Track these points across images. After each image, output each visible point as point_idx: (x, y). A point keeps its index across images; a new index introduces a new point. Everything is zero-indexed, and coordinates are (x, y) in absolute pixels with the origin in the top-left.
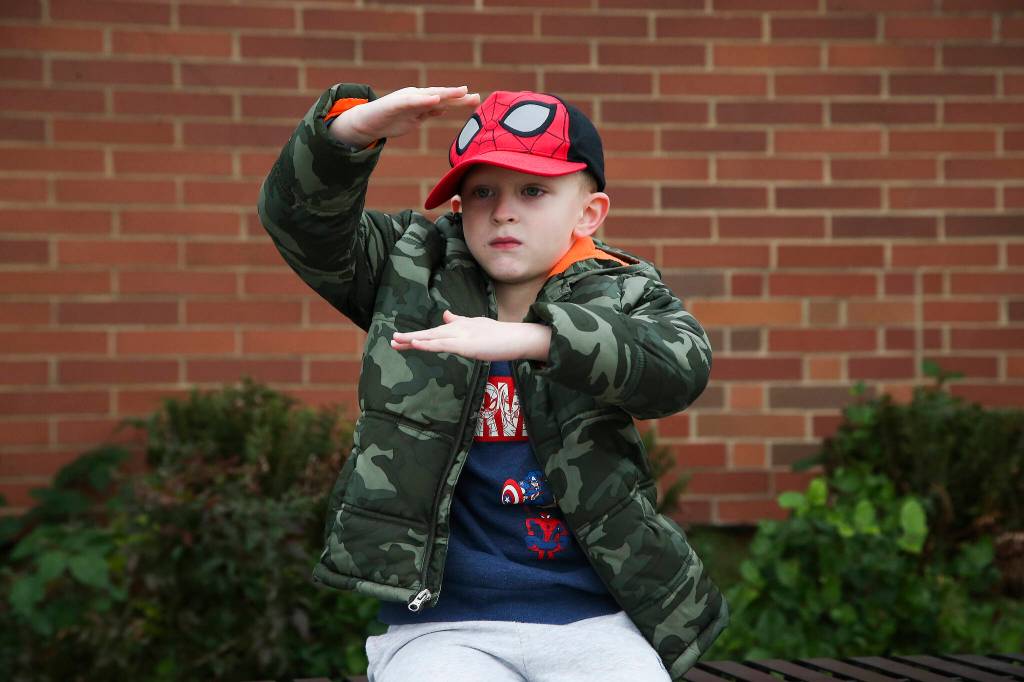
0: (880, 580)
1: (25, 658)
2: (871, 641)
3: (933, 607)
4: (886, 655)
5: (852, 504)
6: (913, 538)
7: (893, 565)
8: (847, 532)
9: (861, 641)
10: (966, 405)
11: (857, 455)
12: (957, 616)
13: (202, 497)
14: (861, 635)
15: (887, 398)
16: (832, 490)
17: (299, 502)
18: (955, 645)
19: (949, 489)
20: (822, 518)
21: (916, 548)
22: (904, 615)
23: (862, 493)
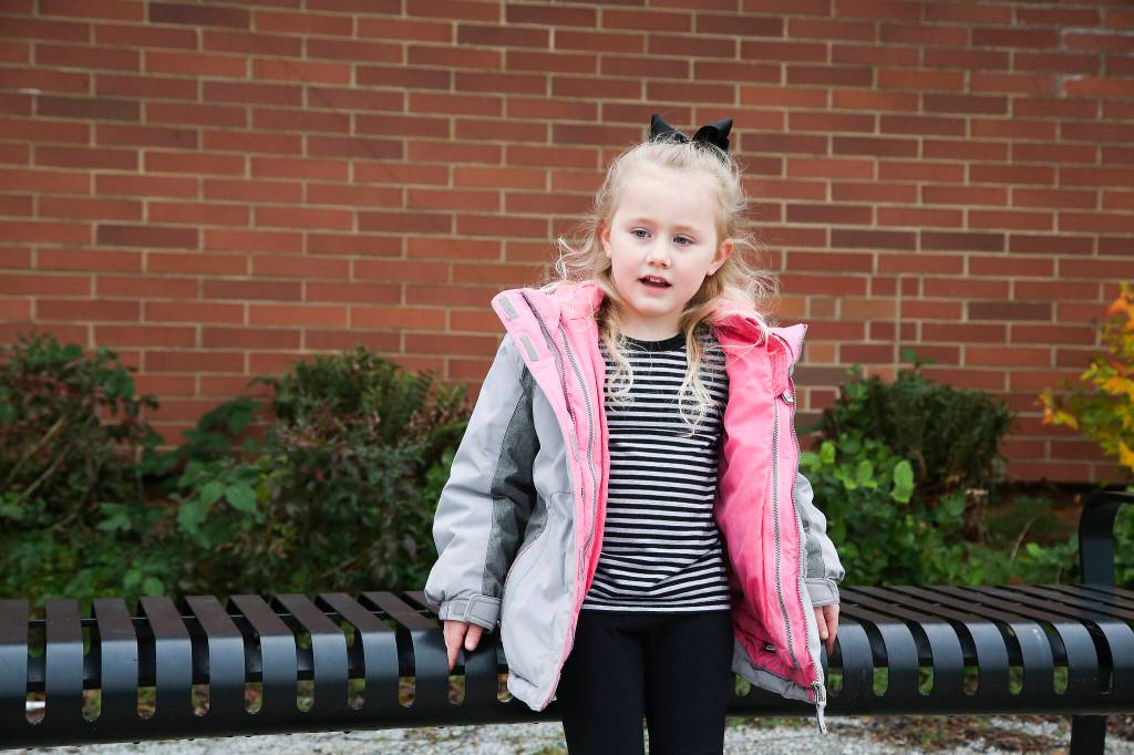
0: (875, 524)
1: (189, 566)
2: (868, 573)
3: (916, 548)
4: (878, 584)
5: (856, 464)
6: (902, 493)
7: (887, 513)
8: (850, 486)
9: (859, 572)
10: (937, 386)
11: (851, 424)
12: (936, 553)
13: (332, 442)
14: (860, 568)
15: (877, 378)
16: (839, 454)
17: (412, 448)
18: (932, 578)
19: (924, 453)
20: (831, 474)
21: (906, 500)
22: (894, 553)
23: (861, 455)
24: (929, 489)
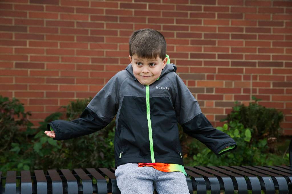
0: (240, 148)
1: (37, 162)
2: (237, 162)
3: (252, 155)
4: (240, 166)
5: (234, 130)
6: (248, 138)
7: (243, 144)
8: (232, 136)
9: (235, 162)
10: (262, 107)
11: (235, 118)
12: (258, 157)
15: (243, 105)
16: (229, 127)
18: (257, 164)
19: (257, 127)
21: (249, 141)
22: (245, 156)
23: (236, 127)
24: (257, 137)
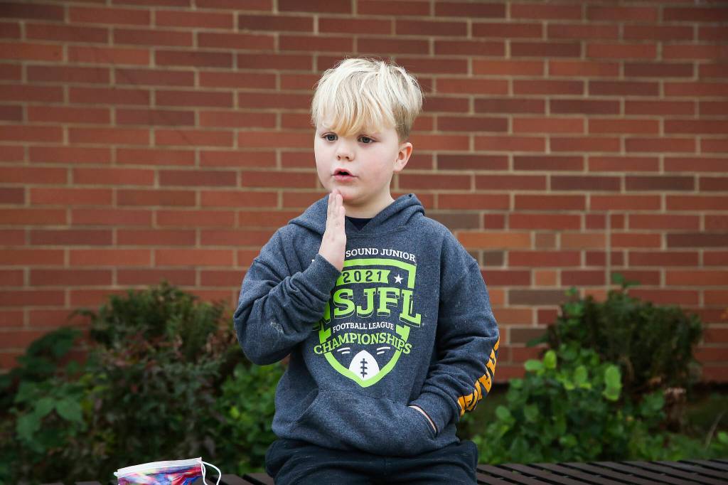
0: (591, 419)
3: (625, 436)
5: (573, 369)
6: (612, 392)
7: (600, 408)
8: (569, 387)
10: (641, 304)
12: (641, 442)
13: (144, 361)
14: (579, 454)
15: (590, 298)
16: (559, 360)
17: (210, 364)
19: (631, 359)
20: (553, 377)
21: (615, 398)
22: (607, 441)
23: (579, 361)
24: (635, 388)
